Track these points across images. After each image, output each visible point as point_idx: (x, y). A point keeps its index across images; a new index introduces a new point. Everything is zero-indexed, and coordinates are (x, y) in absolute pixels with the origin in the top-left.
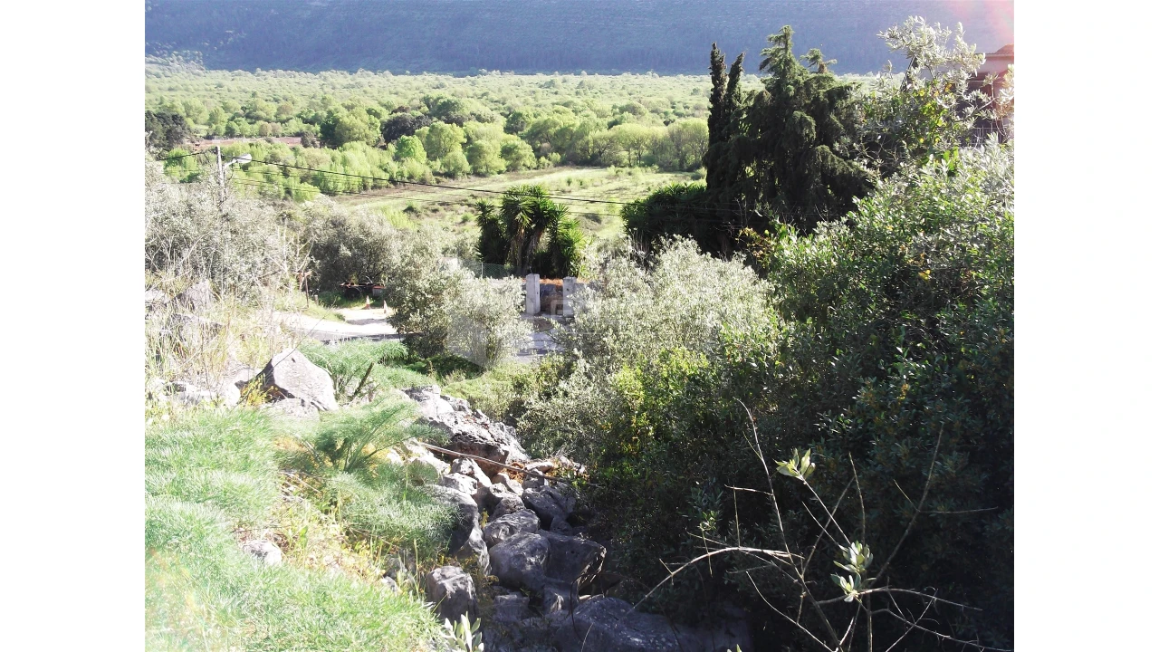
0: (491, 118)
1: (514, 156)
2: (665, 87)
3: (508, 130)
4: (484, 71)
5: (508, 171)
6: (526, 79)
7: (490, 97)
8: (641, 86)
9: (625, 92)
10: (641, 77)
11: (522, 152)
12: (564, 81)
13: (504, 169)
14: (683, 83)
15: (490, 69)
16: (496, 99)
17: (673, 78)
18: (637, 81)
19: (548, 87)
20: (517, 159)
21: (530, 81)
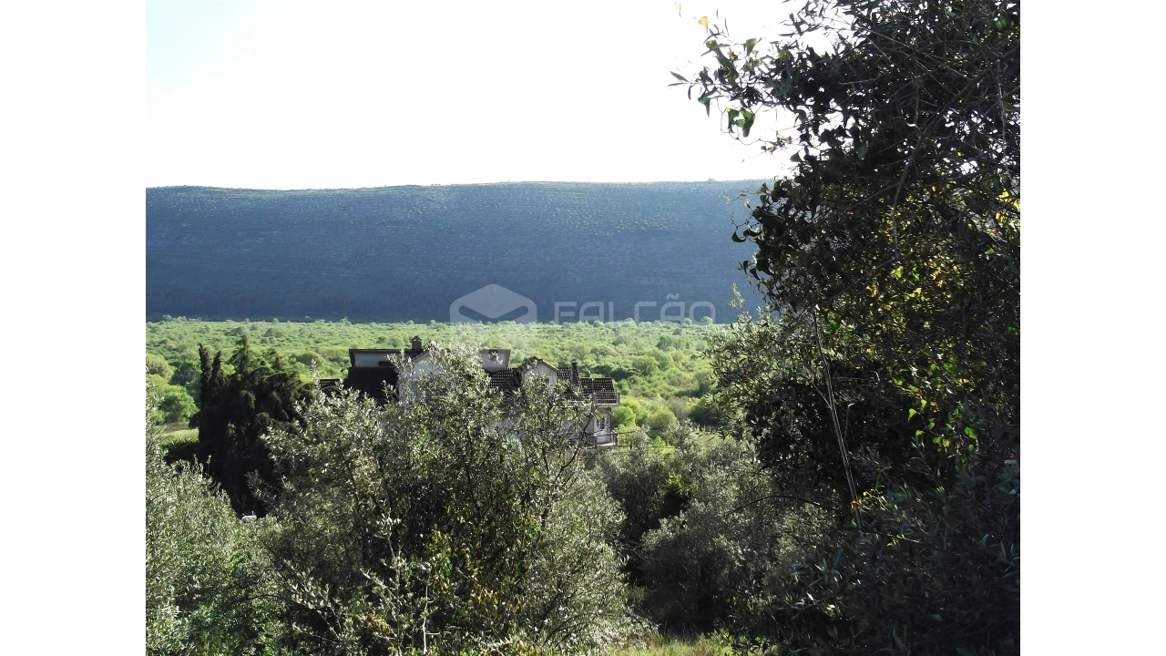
0: (159, 368)
1: (174, 407)
2: (354, 335)
3: (174, 381)
4: (169, 317)
5: (166, 422)
6: (212, 326)
7: (168, 345)
8: (331, 334)
9: (311, 340)
10: (334, 325)
11: (182, 403)
12: (253, 328)
13: (161, 419)
14: (374, 331)
15: (175, 315)
16: (175, 347)
17: (366, 326)
18: (329, 329)
19: (234, 335)
20: (177, 410)
21: (217, 328)
